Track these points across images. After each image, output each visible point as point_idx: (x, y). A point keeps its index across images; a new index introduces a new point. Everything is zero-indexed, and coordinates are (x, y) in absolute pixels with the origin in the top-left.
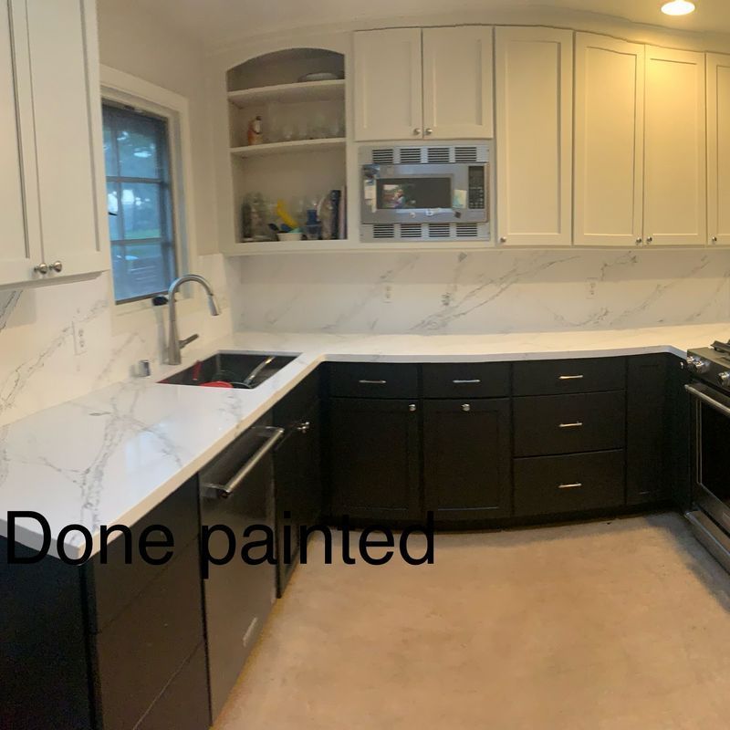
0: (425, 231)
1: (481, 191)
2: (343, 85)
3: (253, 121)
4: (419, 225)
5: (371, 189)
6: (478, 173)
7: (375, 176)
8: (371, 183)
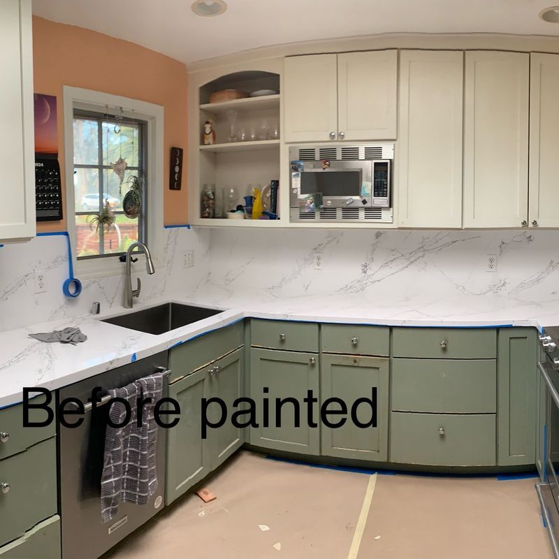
0: (339, 213)
1: (385, 183)
2: (279, 99)
3: (204, 125)
4: (334, 209)
5: (297, 180)
6: (382, 168)
7: (299, 169)
8: (297, 175)
